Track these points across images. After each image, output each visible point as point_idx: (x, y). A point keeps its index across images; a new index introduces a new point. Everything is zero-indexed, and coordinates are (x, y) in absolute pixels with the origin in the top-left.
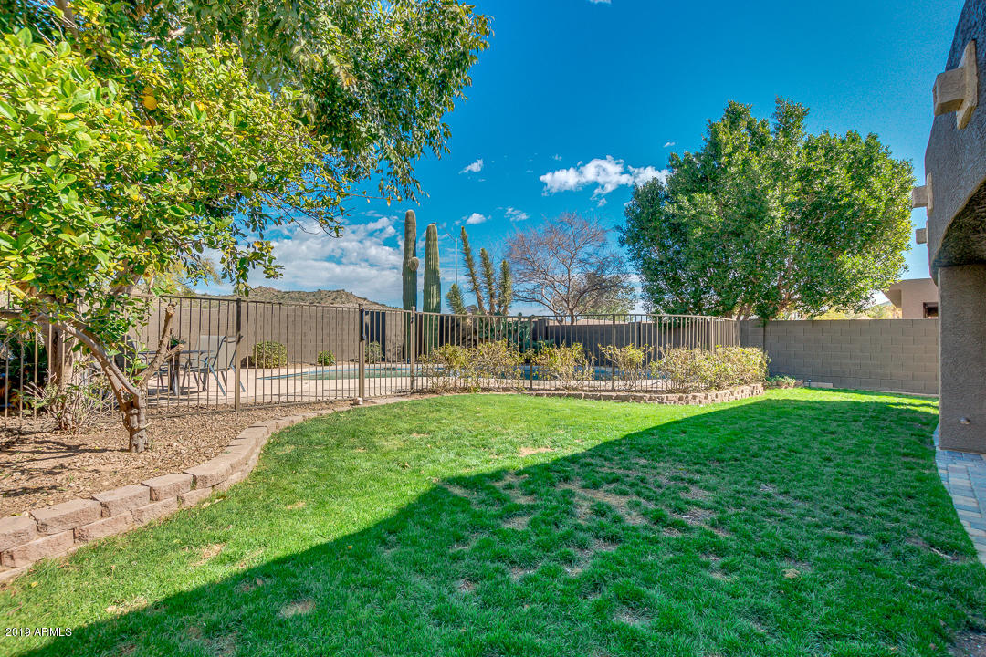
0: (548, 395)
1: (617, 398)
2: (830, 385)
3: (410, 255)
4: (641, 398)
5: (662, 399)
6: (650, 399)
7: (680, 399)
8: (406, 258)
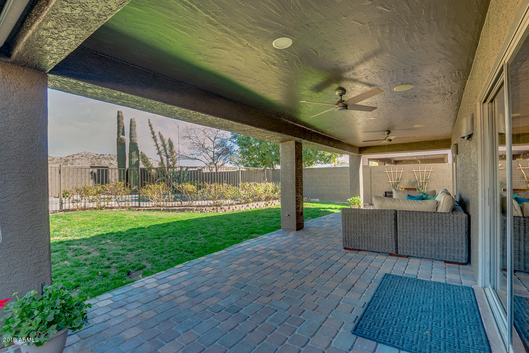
0: (144, 210)
1: (179, 210)
2: (318, 200)
3: (120, 134)
4: (191, 210)
5: (203, 210)
6: (196, 210)
7: (213, 209)
8: (118, 136)
